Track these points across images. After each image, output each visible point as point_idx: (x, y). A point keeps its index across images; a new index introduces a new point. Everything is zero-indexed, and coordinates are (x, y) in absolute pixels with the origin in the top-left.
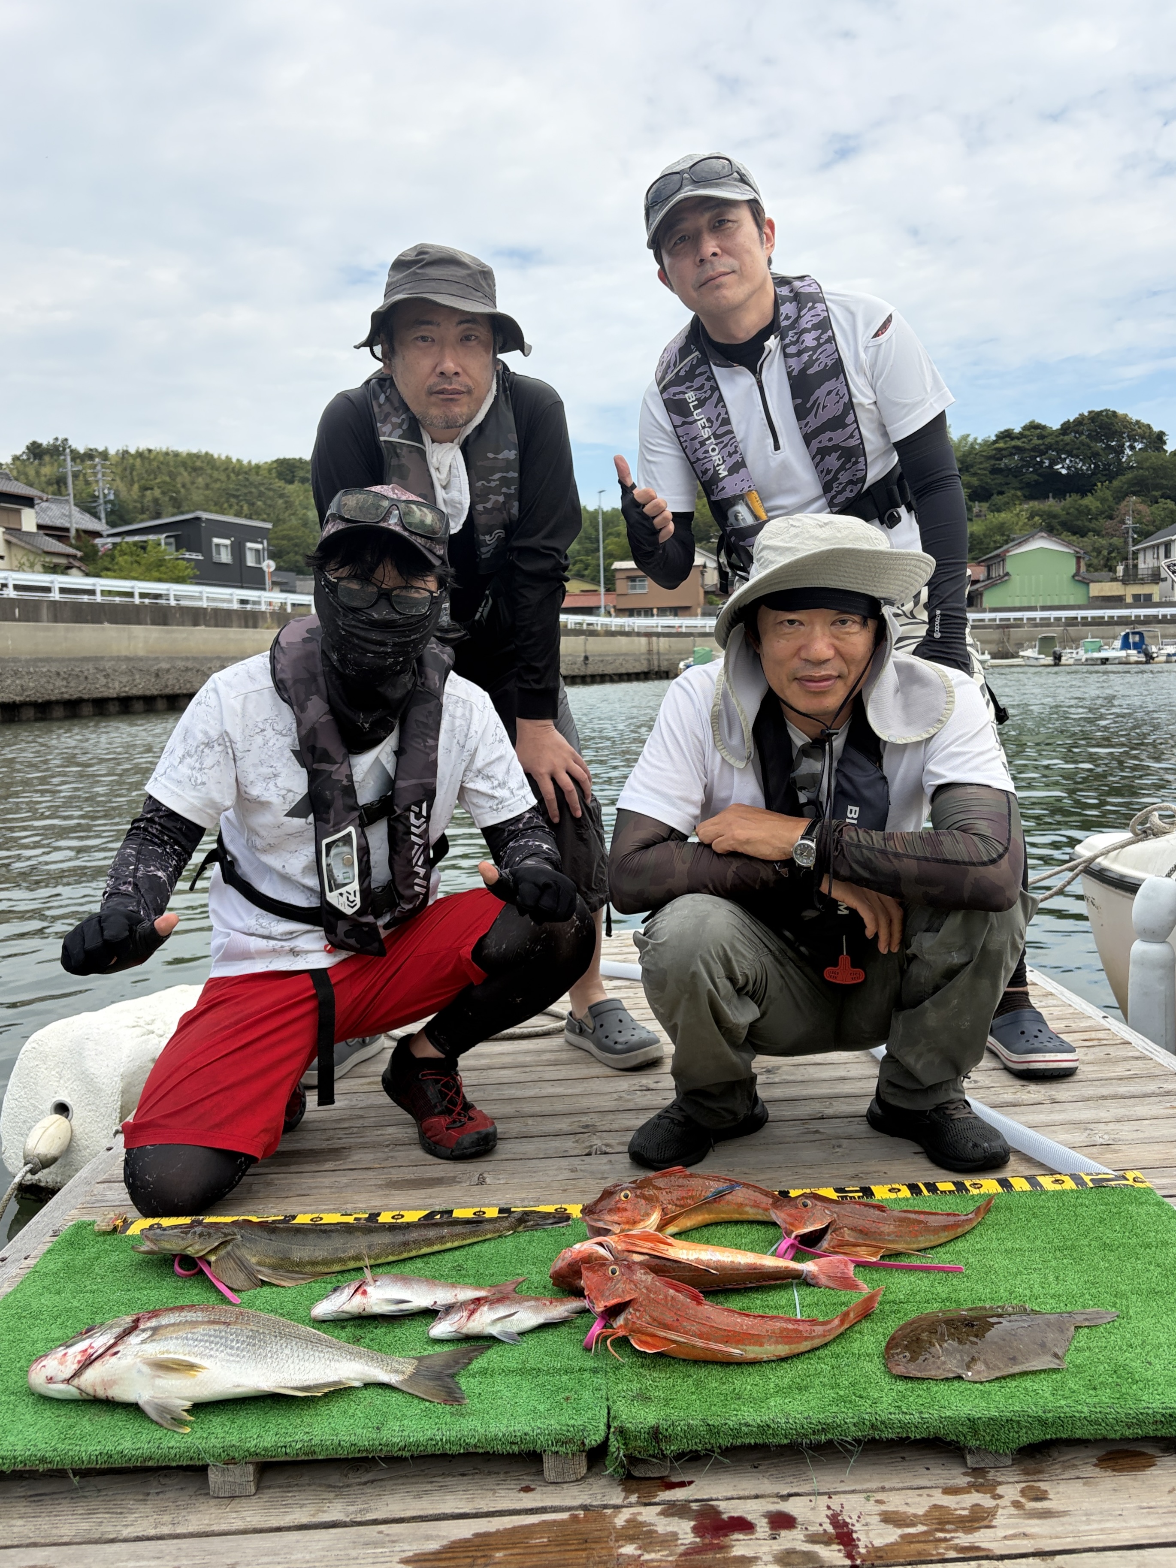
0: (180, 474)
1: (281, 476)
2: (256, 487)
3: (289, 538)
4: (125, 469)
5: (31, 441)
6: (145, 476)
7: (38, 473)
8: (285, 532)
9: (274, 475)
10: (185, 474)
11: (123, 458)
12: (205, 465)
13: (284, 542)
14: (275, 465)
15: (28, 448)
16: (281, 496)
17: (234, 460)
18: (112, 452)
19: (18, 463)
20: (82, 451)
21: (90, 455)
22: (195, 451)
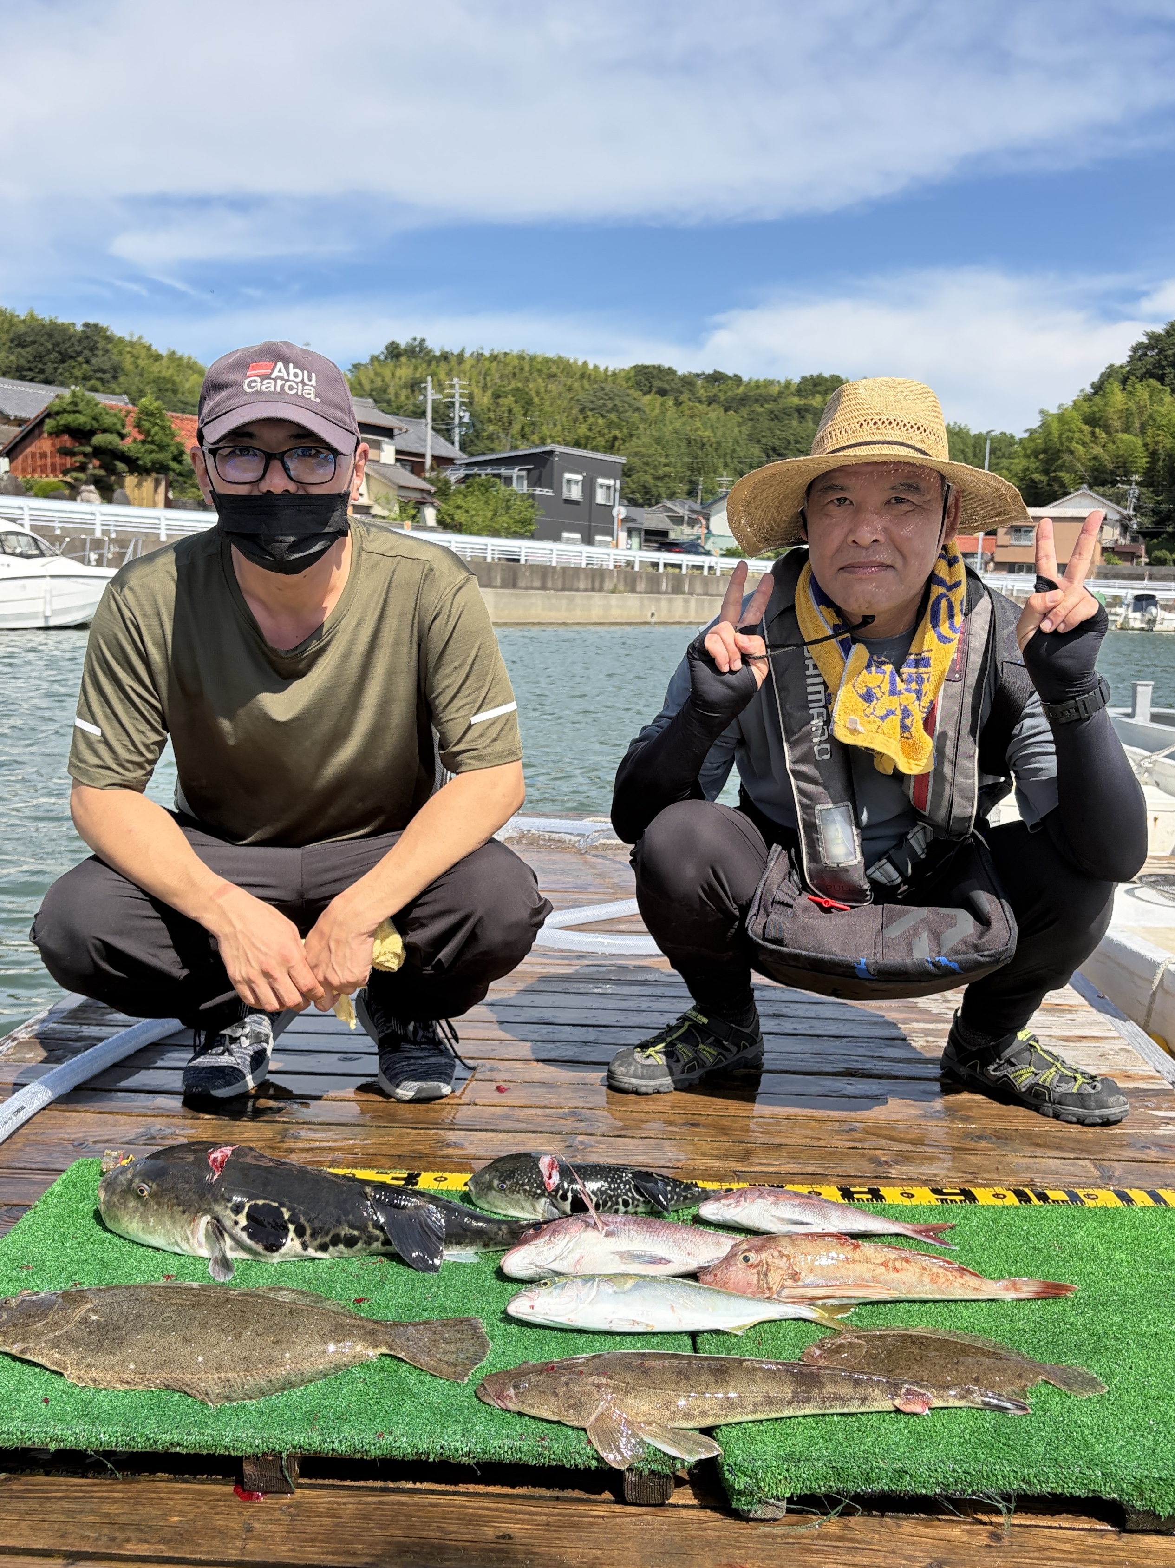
0: (535, 380)
1: (638, 384)
2: (610, 399)
3: (643, 456)
4: (480, 373)
5: (389, 340)
6: (498, 381)
7: (393, 375)
8: (637, 449)
9: (630, 384)
10: (540, 381)
11: (478, 361)
12: (558, 372)
13: (636, 460)
14: (632, 374)
15: (387, 348)
16: (638, 409)
17: (591, 367)
18: (467, 354)
19: (376, 363)
20: (438, 353)
21: (445, 357)
22: (551, 355)
